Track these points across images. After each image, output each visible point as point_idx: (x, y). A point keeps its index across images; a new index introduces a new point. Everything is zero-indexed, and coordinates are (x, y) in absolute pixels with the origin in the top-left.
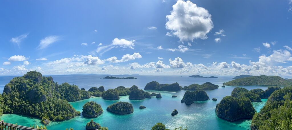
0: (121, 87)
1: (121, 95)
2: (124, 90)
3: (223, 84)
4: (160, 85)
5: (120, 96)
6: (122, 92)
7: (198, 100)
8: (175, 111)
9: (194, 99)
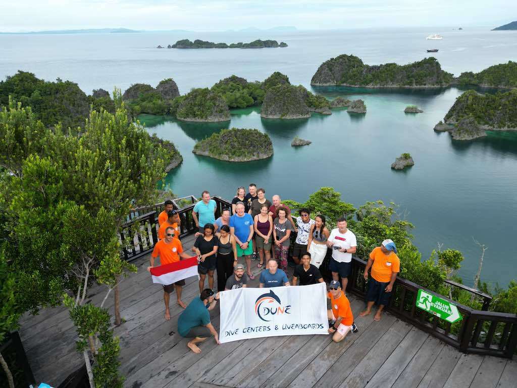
0: (234, 79)
1: (235, 105)
2: (245, 91)
4: (367, 66)
5: (231, 108)
6: (237, 97)
7: (506, 128)
8: (406, 158)
9: (491, 125)
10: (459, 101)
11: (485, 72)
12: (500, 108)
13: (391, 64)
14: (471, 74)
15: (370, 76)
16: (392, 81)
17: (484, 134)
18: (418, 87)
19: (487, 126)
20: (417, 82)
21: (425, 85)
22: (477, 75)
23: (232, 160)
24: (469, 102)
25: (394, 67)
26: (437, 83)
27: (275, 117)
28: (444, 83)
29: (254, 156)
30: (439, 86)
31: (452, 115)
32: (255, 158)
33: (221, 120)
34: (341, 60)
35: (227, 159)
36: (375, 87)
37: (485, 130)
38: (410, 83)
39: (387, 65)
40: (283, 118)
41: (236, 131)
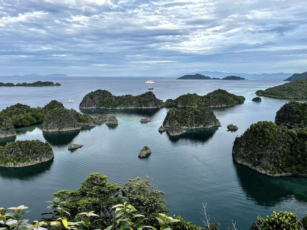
0: (19, 106)
1: (20, 124)
2: (29, 114)
3: (258, 93)
4: (115, 96)
5: (17, 126)
6: (22, 118)
7: (194, 127)
8: (146, 149)
9: (187, 126)
10: (168, 114)
11: (177, 99)
12: (189, 117)
13: (128, 95)
14: (171, 100)
15: (117, 102)
16: (130, 104)
17: (185, 131)
18: (146, 107)
19: (185, 126)
20: (145, 105)
21: (149, 106)
22: (175, 100)
23: (17, 166)
24: (174, 114)
25: (131, 97)
26: (155, 105)
27: (54, 130)
28: (159, 105)
29: (37, 160)
30: (157, 107)
31: (166, 122)
32: (38, 162)
33: (8, 136)
34: (98, 93)
35: (13, 166)
36: (121, 108)
37: (184, 129)
38: (141, 106)
39: (126, 96)
40: (60, 130)
41: (20, 143)
